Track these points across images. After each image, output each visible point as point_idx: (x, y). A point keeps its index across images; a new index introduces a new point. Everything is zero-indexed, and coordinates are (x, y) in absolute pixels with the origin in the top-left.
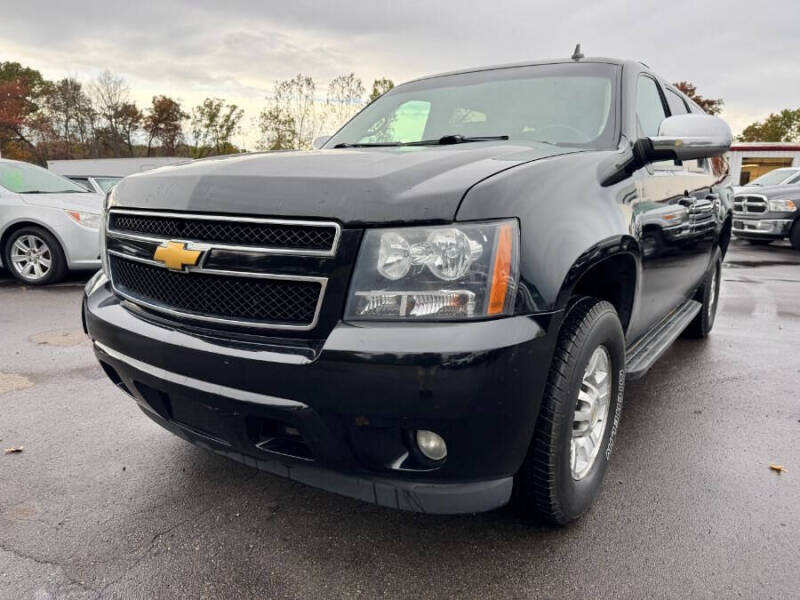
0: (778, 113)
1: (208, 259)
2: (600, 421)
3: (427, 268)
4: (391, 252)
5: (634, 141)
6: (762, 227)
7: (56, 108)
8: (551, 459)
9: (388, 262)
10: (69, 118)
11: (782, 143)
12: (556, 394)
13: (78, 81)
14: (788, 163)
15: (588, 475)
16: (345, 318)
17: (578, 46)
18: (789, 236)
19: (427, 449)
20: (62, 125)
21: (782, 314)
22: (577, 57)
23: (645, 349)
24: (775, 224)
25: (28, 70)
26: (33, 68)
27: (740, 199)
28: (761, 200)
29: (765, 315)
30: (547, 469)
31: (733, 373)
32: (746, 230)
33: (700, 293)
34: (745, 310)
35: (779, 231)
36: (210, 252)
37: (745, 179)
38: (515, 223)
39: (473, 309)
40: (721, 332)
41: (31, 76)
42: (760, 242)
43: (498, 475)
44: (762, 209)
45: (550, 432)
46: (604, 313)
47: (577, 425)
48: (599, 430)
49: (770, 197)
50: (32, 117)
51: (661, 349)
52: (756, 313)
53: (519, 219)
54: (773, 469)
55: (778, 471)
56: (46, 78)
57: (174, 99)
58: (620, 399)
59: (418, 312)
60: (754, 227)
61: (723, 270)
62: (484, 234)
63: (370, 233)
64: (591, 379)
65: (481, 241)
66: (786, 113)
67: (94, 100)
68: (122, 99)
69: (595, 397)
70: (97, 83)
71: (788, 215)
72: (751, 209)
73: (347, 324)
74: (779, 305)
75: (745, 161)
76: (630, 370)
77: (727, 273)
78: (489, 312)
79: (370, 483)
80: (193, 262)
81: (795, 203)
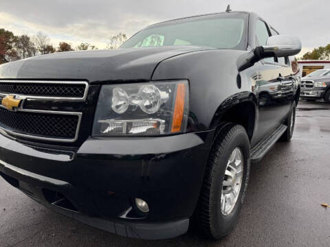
0: (317, 48)
1: (26, 104)
2: (237, 184)
3: (139, 108)
4: (119, 98)
5: (255, 48)
6: (312, 94)
7: (19, 47)
8: (210, 208)
9: (119, 104)
10: (25, 51)
11: (319, 60)
12: (212, 173)
13: (28, 36)
14: (322, 68)
15: (231, 212)
16: (93, 135)
17: (229, 6)
18: (324, 98)
19: (141, 207)
20: (22, 54)
21: (322, 130)
22: (228, 10)
23: (261, 148)
24: (318, 93)
25: (7, 31)
26: (10, 31)
27: (303, 82)
28: (311, 82)
29: (314, 131)
30: (208, 213)
31: (302, 158)
32: (305, 95)
33: (287, 121)
34: (306, 128)
35: (319, 96)
36: (26, 100)
37: (304, 75)
38: (186, 82)
39: (163, 129)
40: (296, 139)
41: (9, 34)
42: (311, 100)
43: (181, 218)
44: (312, 86)
45: (209, 194)
46: (239, 131)
47: (225, 188)
48: (237, 189)
49: (315, 81)
50: (9, 51)
51: (269, 147)
52: (311, 130)
53: (189, 80)
54: (323, 205)
55: (326, 206)
56: (15, 35)
57: (68, 43)
58: (248, 173)
59: (134, 131)
60: (309, 94)
61: (296, 112)
62: (170, 88)
63: (104, 87)
64: (233, 164)
65: (167, 92)
66: (320, 48)
67: (35, 44)
68: (47, 43)
69: (235, 173)
70: (36, 37)
71: (323, 89)
72: (307, 86)
73: (94, 138)
74: (321, 127)
75: (304, 67)
76: (254, 158)
77: (298, 113)
78: (173, 131)
79: (113, 223)
80: (17, 106)
81: (326, 83)
